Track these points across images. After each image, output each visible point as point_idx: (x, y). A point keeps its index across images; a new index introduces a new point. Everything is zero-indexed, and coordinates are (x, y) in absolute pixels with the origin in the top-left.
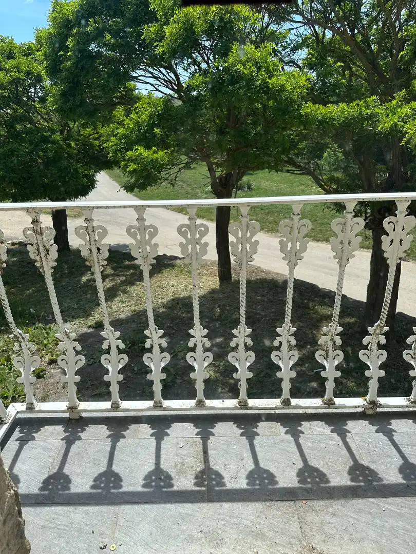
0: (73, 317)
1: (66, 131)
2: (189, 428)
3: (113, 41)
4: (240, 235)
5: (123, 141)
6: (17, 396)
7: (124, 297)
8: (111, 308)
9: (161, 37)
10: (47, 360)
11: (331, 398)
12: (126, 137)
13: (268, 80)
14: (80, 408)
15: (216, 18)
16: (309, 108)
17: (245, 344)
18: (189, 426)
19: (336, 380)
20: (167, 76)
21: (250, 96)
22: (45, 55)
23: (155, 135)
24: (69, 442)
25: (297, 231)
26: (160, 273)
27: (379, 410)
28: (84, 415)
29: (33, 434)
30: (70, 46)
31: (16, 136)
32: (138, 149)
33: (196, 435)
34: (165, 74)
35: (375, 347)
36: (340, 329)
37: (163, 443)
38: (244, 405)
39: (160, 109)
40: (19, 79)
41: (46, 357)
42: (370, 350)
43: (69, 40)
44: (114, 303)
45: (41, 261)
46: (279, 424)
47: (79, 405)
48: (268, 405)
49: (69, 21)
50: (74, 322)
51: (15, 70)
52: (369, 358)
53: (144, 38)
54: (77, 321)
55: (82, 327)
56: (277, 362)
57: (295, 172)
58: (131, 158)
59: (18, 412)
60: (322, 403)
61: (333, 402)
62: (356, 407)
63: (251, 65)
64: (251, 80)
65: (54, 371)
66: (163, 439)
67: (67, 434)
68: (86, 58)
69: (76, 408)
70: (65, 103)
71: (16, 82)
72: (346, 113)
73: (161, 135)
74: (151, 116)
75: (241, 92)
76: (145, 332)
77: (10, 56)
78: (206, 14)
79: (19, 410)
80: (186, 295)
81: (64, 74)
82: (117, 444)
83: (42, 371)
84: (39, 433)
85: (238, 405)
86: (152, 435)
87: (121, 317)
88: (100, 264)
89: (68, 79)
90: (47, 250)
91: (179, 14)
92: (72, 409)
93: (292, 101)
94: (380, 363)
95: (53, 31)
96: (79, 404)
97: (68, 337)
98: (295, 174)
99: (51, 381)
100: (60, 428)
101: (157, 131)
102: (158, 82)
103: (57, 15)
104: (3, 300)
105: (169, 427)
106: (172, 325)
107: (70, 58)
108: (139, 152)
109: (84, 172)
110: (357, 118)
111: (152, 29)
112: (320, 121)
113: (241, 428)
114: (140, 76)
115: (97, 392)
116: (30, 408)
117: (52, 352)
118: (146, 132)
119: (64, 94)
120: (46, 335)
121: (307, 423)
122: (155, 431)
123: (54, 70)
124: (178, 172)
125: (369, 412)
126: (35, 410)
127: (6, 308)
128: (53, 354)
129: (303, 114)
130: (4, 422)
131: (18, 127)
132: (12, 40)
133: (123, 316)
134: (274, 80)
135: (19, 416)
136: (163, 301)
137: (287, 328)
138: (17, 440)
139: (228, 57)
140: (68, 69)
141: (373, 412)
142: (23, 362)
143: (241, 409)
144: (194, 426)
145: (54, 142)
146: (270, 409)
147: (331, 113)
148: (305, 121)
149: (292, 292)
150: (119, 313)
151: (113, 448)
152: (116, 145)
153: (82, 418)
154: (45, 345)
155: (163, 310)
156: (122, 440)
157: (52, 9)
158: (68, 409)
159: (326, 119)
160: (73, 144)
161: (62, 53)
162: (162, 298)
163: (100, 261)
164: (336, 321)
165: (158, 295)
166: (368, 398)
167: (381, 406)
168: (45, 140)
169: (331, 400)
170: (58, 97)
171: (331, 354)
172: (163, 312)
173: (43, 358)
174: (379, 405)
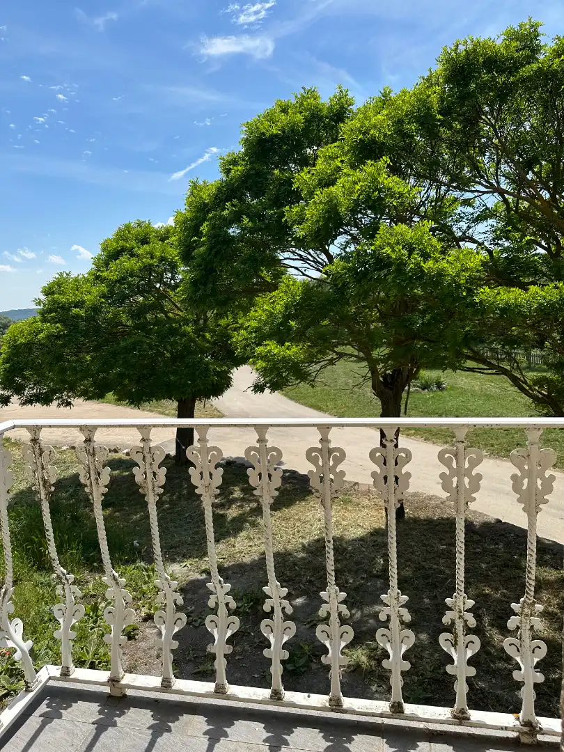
0: (184, 556)
1: (202, 321)
2: (257, 729)
3: (250, 224)
4: (321, 463)
5: (254, 335)
6: (97, 662)
7: (252, 532)
8: (234, 546)
9: (301, 220)
10: (143, 614)
11: (463, 709)
12: (257, 330)
13: (422, 264)
14: (123, 682)
15: (361, 197)
16: (485, 293)
17: (340, 614)
18: (258, 727)
19: (469, 680)
20: (317, 257)
21: (399, 283)
22: (180, 240)
23: (290, 328)
24: (101, 727)
25: (393, 462)
26: (304, 500)
27: (540, 738)
28: (129, 692)
29: (61, 711)
30: (204, 232)
31: (143, 327)
32: (268, 345)
33: (264, 741)
34: (315, 255)
35: (527, 635)
36: (471, 603)
37: (218, 747)
38: (336, 705)
39: (298, 298)
40: (152, 265)
41: (143, 609)
42: (520, 638)
43: (204, 225)
44: (239, 539)
45: (91, 486)
46: (385, 740)
47: (122, 678)
48: (371, 709)
49: (206, 205)
50: (185, 564)
51: (149, 256)
52: (518, 651)
53: (286, 220)
54: (188, 562)
55: (194, 571)
56: (385, 644)
57: (485, 371)
58: (261, 354)
59: (50, 678)
60: (450, 716)
61: (465, 715)
62: (502, 729)
63: (401, 247)
64: (401, 265)
65: (149, 631)
66: (218, 740)
67: (102, 716)
68: (220, 242)
69: (118, 681)
70: (195, 292)
71: (148, 269)
72: (539, 298)
73: (298, 328)
74: (287, 307)
75: (390, 278)
76: (208, 584)
77: (144, 241)
78: (351, 193)
79: (51, 675)
80: (337, 536)
81: (195, 262)
82: (158, 740)
83: (134, 629)
84: (69, 710)
85: (327, 705)
86: (205, 734)
87: (245, 560)
88: (156, 493)
89: (200, 266)
90: (99, 474)
91: (320, 196)
92: (114, 681)
93: (459, 286)
94: (536, 660)
95: (189, 215)
96: (124, 675)
97: (117, 583)
98: (483, 373)
99: (143, 645)
100: (95, 707)
101: (293, 323)
102: (307, 264)
103: (194, 199)
104: (48, 531)
105: (231, 724)
106: (312, 579)
107: (203, 244)
108: (268, 348)
109: (215, 369)
110: (558, 304)
111: (295, 210)
112: (501, 310)
113: (327, 740)
114: (285, 259)
115: (201, 668)
116: (65, 674)
117: (150, 604)
118: (281, 324)
119: (194, 283)
120: (147, 579)
121: (427, 744)
122: (211, 727)
123: (187, 257)
124: (318, 371)
125: (525, 740)
126: (71, 677)
127: (49, 540)
128: (152, 607)
129: (477, 301)
130: (30, 689)
131: (149, 316)
132: (149, 223)
133: (247, 560)
134: (430, 263)
135: (51, 683)
136: (305, 542)
137: (394, 595)
138: (40, 716)
139: (375, 239)
140: (201, 255)
141: (531, 740)
142: (64, 611)
143: (332, 710)
144: (264, 728)
145: (184, 334)
146: (373, 716)
147: (516, 299)
148: (481, 310)
149: (395, 544)
150: (243, 554)
151: (152, 744)
152: (246, 339)
153: (125, 696)
154: (144, 594)
155: (302, 555)
156: (165, 735)
157: (189, 193)
158: (108, 681)
159: (511, 306)
160: (208, 335)
161: (196, 238)
162: (303, 537)
163: (155, 489)
164: (461, 591)
165: (298, 532)
166: (521, 715)
167: (541, 731)
168: (174, 332)
169: (462, 711)
170: (188, 286)
171: (462, 639)
172: (303, 558)
173: (138, 611)
174: (538, 729)
